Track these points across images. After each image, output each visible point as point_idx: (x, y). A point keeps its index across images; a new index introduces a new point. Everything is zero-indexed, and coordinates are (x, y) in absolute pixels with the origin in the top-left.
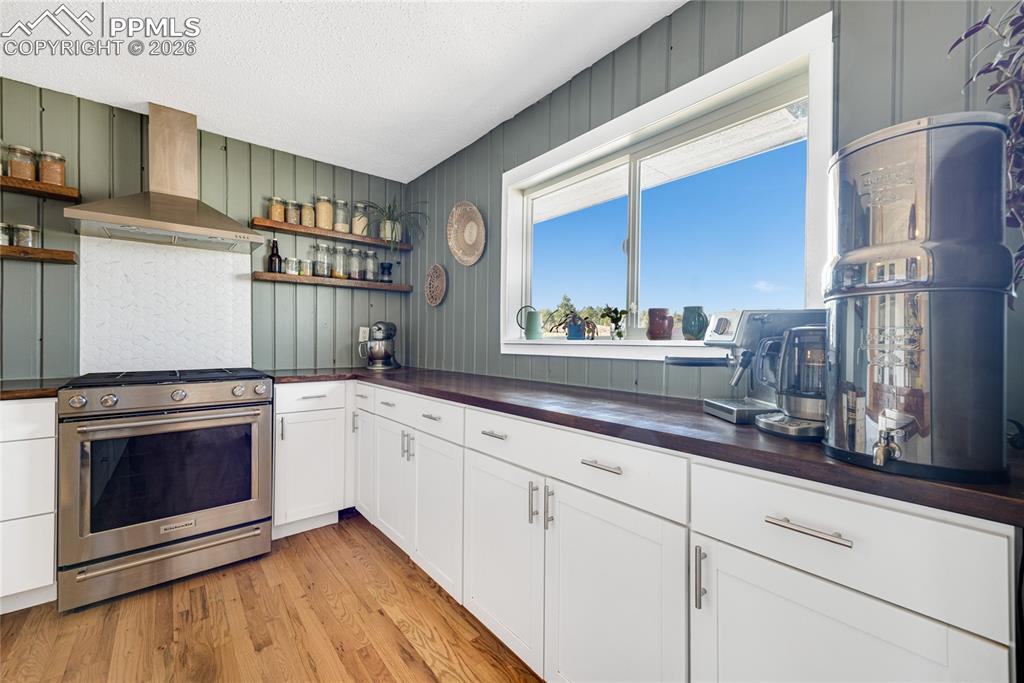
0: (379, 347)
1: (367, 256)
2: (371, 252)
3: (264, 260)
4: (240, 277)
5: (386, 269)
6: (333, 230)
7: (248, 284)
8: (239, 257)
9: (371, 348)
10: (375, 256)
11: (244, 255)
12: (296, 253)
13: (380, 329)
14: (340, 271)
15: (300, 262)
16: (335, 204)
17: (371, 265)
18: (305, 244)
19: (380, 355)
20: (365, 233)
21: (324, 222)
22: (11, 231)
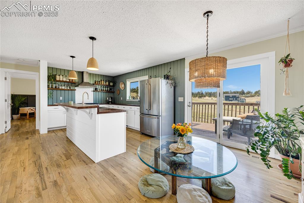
1: (108, 87)
3: (95, 89)
4: (92, 91)
5: (110, 89)
6: (104, 84)
7: (93, 92)
8: (92, 89)
9: (109, 100)
12: (99, 88)
13: (110, 98)
14: (105, 90)
16: (104, 81)
18: (100, 86)
20: (108, 84)
21: (102, 83)
22: (70, 87)
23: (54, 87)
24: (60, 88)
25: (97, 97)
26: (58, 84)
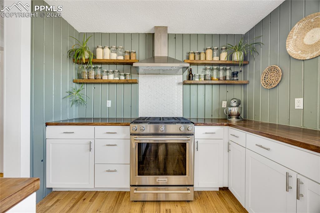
0: (234, 110)
1: (226, 69)
2: (228, 68)
3: (187, 76)
4: (179, 84)
5: (234, 74)
6: (212, 60)
7: (181, 86)
8: (179, 76)
9: (230, 110)
10: (230, 69)
11: (180, 76)
12: (198, 71)
13: (235, 102)
14: (215, 77)
15: (200, 75)
16: (213, 50)
17: (228, 73)
18: (201, 68)
19: (235, 114)
20: (226, 59)
21: (209, 58)
22: (125, 75)
23: (94, 78)
24: (105, 77)
25: (194, 99)
26: (101, 68)
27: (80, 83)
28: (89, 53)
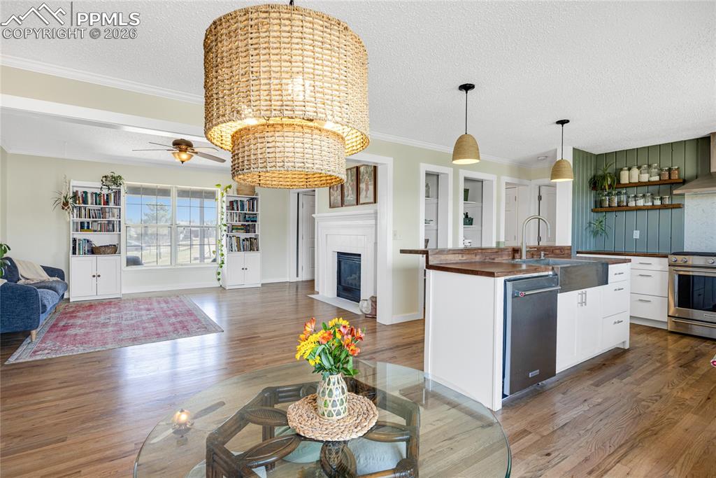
22: (661, 199)
23: (616, 205)
24: (632, 204)
26: (626, 193)
27: (597, 212)
28: (611, 178)
